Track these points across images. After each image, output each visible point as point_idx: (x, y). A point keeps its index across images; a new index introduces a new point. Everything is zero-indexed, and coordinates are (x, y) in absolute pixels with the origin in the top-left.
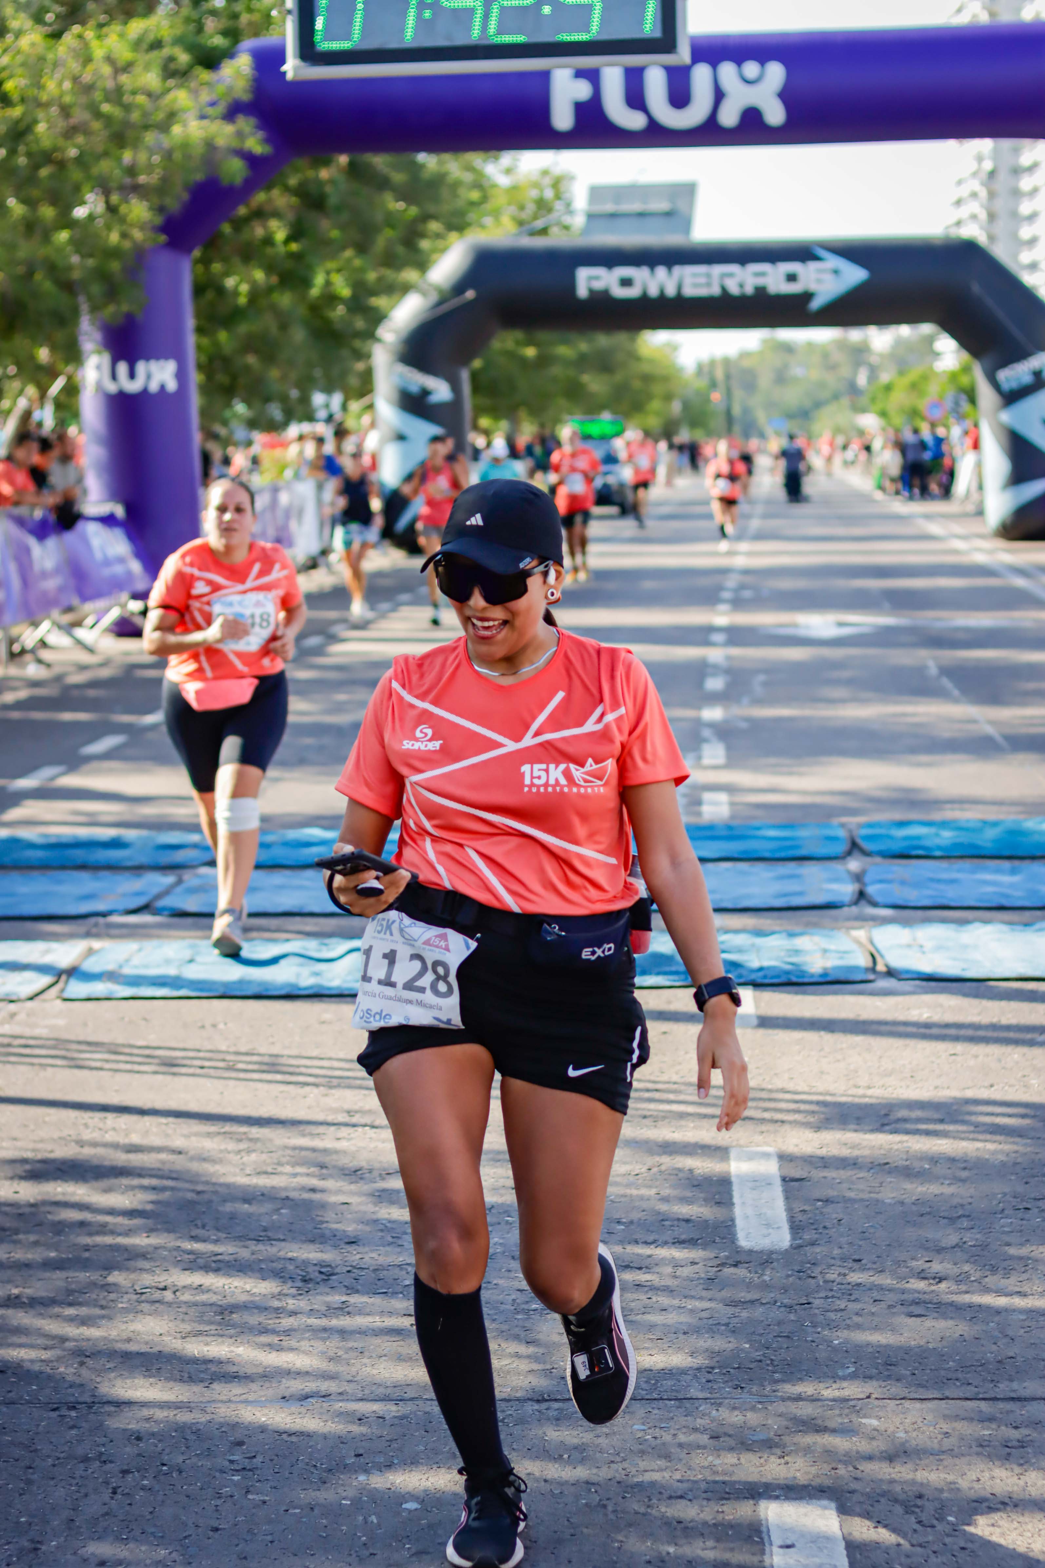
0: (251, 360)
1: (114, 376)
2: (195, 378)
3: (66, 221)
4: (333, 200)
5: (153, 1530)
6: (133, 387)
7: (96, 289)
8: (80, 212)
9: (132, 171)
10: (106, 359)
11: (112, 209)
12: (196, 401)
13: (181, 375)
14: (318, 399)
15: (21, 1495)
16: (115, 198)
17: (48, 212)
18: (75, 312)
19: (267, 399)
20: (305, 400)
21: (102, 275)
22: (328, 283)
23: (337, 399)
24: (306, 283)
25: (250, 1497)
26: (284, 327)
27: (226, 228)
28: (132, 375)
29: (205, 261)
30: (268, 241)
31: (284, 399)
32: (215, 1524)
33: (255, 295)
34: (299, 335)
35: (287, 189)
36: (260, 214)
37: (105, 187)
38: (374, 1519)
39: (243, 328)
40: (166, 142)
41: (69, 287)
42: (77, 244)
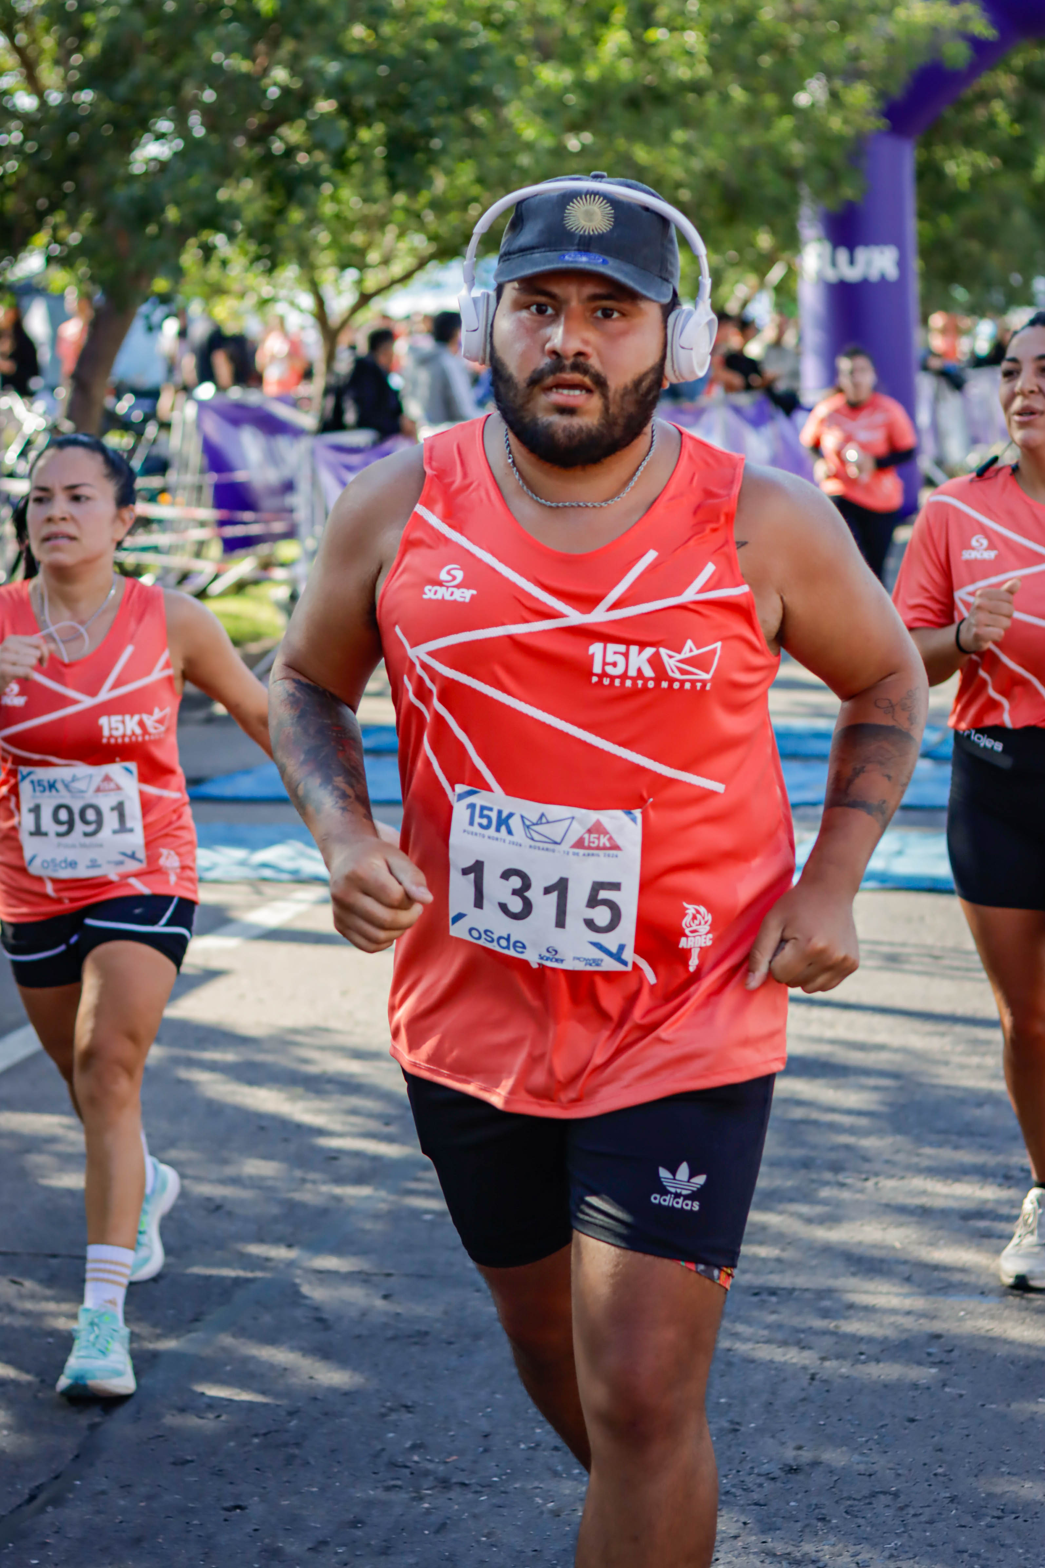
0: (972, 245)
1: (834, 263)
2: (916, 264)
3: (788, 108)
6: (852, 274)
7: (819, 175)
8: (802, 99)
9: (855, 56)
10: (827, 247)
11: (834, 96)
12: (915, 287)
13: (902, 262)
14: (1039, 284)
16: (838, 84)
17: (771, 101)
19: (988, 285)
20: (1027, 285)
21: (824, 162)
24: (1029, 164)
25: (947, 1390)
26: (1006, 210)
27: (948, 112)
28: (852, 262)
29: (927, 145)
30: (992, 123)
31: (1006, 285)
32: (912, 1415)
33: (978, 178)
34: (1021, 218)
35: (1011, 71)
36: (984, 98)
37: (829, 73)
39: (967, 213)
40: (889, 26)
41: (791, 174)
42: (798, 133)
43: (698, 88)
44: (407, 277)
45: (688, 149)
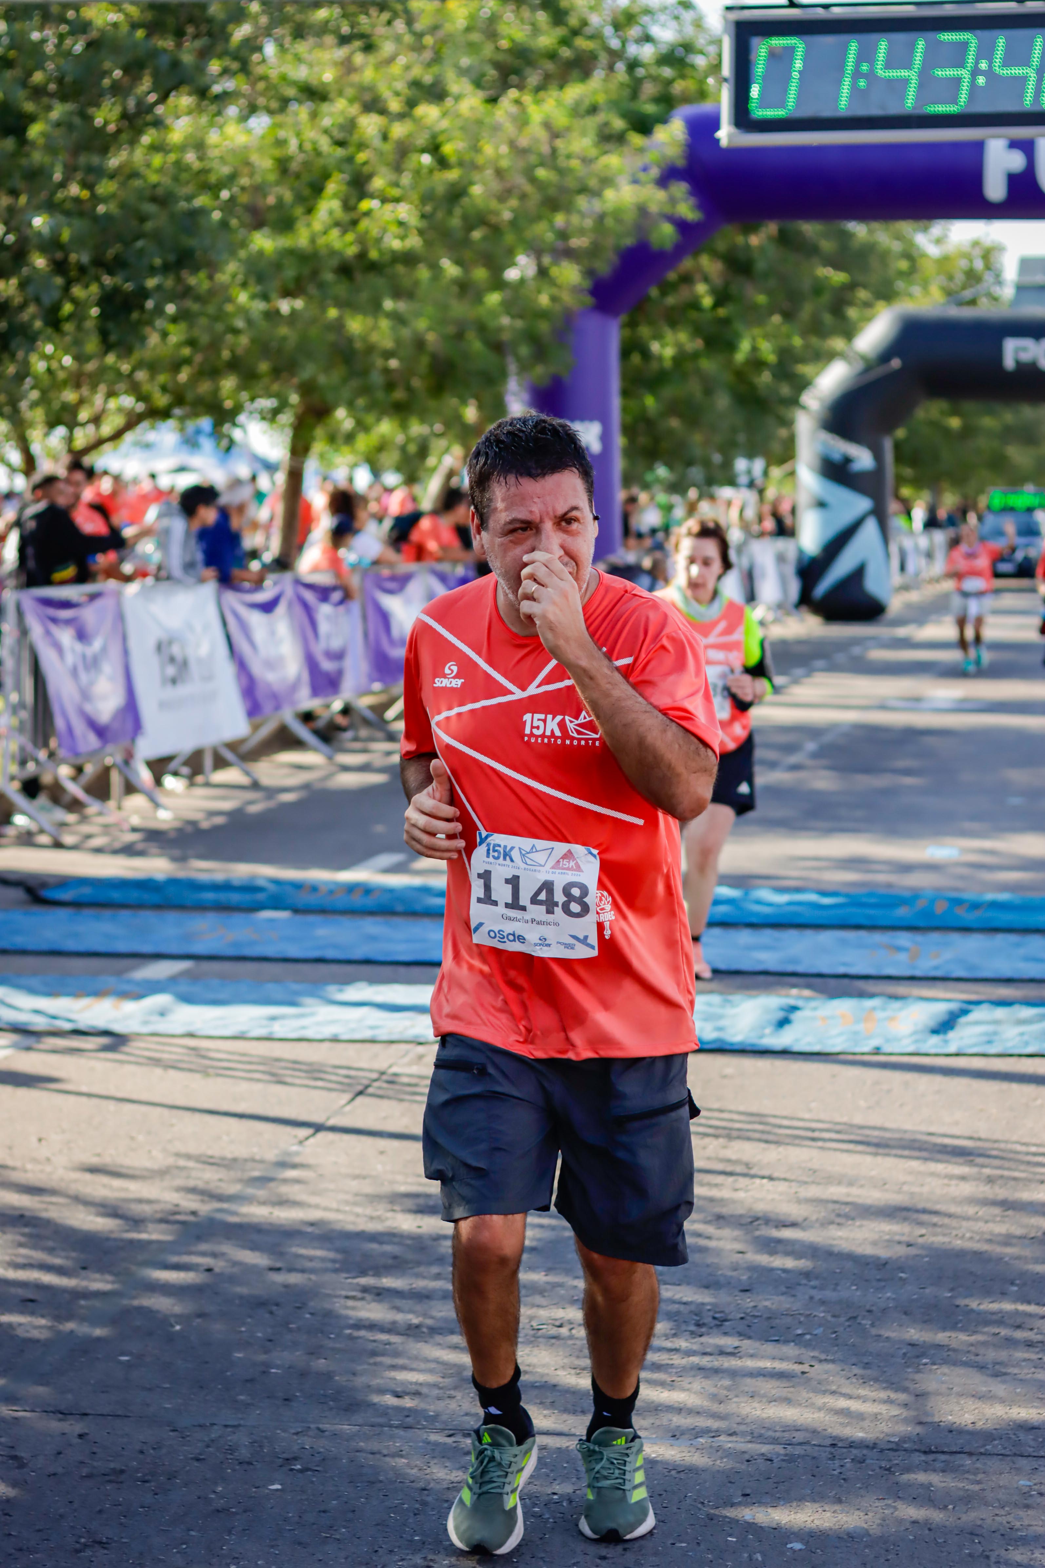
0: (674, 423)
2: (619, 441)
3: (498, 283)
4: (761, 265)
5: (543, 1555)
7: (524, 350)
8: (512, 274)
9: (563, 235)
11: (543, 272)
12: (619, 464)
13: (605, 438)
14: (741, 464)
15: (415, 1514)
16: (547, 260)
17: (480, 274)
18: (503, 374)
19: (690, 463)
20: (727, 465)
21: (530, 336)
22: (754, 349)
23: (758, 465)
24: (731, 346)
26: (708, 392)
27: (654, 292)
29: (632, 324)
30: (694, 305)
31: (707, 463)
33: (681, 358)
34: (723, 401)
35: (715, 254)
36: (687, 279)
37: (537, 251)
38: (759, 1557)
39: (669, 391)
40: (597, 206)
41: (498, 347)
42: (508, 306)
43: (409, 259)
44: (117, 435)
45: (398, 319)
